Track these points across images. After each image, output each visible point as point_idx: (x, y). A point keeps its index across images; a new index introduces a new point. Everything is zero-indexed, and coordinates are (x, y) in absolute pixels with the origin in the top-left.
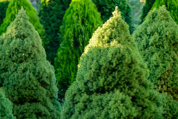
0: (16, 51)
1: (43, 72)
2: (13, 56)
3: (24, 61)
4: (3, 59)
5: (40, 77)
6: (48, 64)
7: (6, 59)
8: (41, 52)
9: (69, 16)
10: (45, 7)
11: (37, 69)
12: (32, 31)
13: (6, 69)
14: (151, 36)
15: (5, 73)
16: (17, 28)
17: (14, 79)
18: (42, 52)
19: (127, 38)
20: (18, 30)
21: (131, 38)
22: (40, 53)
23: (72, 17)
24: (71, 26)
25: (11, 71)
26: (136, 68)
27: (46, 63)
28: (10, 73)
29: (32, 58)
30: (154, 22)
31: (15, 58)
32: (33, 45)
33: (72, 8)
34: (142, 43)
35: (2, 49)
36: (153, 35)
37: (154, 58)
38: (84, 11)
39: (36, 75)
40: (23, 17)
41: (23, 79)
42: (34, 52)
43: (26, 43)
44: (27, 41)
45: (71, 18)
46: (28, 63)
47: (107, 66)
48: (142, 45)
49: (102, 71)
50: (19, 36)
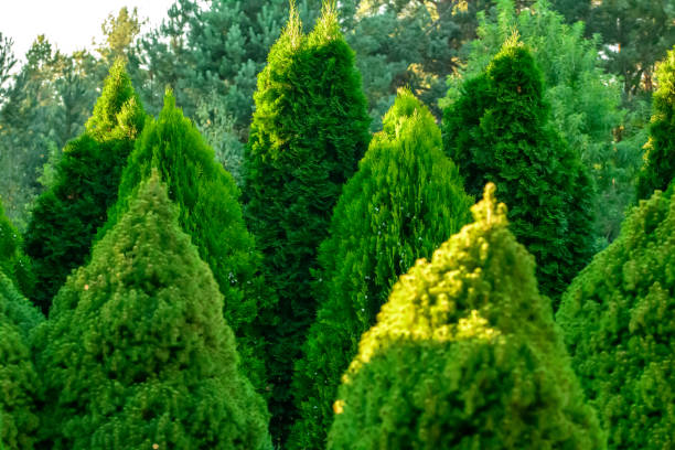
0: (122, 337)
1: (224, 420)
2: (111, 353)
3: (151, 377)
4: (72, 365)
5: (211, 439)
6: (244, 390)
7: (83, 367)
8: (219, 343)
9: (356, 204)
10: (267, 169)
11: (199, 409)
12: (187, 263)
13: (81, 404)
14: (638, 297)
15: (77, 417)
16: (131, 249)
17: (112, 444)
18: (223, 345)
19: (524, 306)
20: (134, 256)
21: (539, 309)
22: (213, 346)
23: (364, 207)
24: (362, 242)
25: (100, 411)
26: (554, 423)
27: (235, 387)
28: (95, 419)
29: (183, 367)
30: (652, 243)
31: (118, 364)
32: (190, 314)
33: (368, 173)
34: (602, 323)
35: (72, 325)
36: (644, 295)
37: (645, 381)
38: (412, 189)
39: (193, 432)
40: (157, 208)
41: (143, 445)
42: (193, 343)
43: (162, 306)
44: (168, 300)
45: (364, 214)
46: (166, 385)
47: (441, 412)
48: (602, 329)
49: (422, 432)
50: (137, 280)
